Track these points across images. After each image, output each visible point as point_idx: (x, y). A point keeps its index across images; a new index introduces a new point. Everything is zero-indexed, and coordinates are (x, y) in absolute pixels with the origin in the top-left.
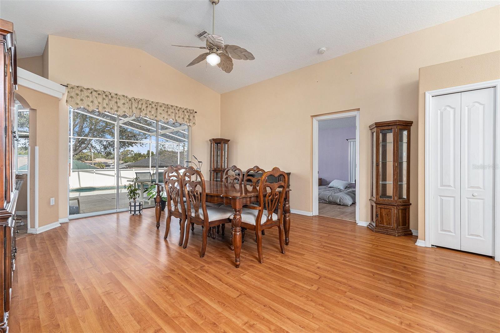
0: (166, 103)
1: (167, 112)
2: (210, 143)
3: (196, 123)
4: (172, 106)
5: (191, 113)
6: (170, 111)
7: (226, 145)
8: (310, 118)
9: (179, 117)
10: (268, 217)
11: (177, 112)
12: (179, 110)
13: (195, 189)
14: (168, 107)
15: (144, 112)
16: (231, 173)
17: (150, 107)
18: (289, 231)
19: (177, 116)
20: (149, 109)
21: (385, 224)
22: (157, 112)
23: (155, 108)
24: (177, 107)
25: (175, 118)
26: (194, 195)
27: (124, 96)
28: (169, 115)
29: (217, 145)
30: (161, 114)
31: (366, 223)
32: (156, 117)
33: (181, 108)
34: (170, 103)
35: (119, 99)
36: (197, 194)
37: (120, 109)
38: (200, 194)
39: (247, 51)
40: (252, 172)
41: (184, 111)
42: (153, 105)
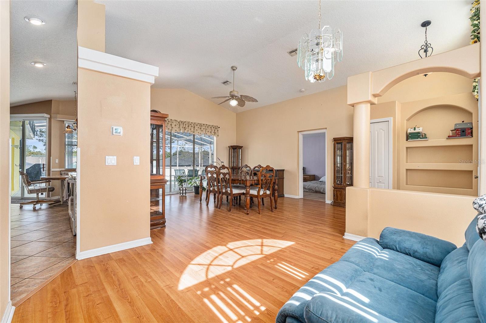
0: (200, 123)
1: (201, 128)
2: (228, 148)
3: (219, 135)
4: (204, 124)
5: (216, 128)
6: (203, 127)
7: (240, 150)
8: (297, 133)
9: (208, 132)
10: (264, 192)
11: (207, 128)
12: (208, 127)
13: (225, 177)
14: (201, 125)
15: (187, 130)
16: (244, 169)
17: (190, 126)
18: (277, 201)
19: (207, 131)
20: (190, 127)
21: (339, 200)
22: (194, 129)
23: (193, 126)
24: (207, 125)
25: (206, 132)
26: (225, 180)
27: (175, 120)
28: (202, 131)
29: (234, 150)
30: (197, 130)
31: (330, 201)
32: (194, 132)
33: (209, 125)
34: (203, 123)
35: (173, 122)
36: (226, 179)
37: (173, 129)
38: (229, 179)
39: (253, 98)
40: (257, 168)
41: (211, 128)
42: (192, 125)
